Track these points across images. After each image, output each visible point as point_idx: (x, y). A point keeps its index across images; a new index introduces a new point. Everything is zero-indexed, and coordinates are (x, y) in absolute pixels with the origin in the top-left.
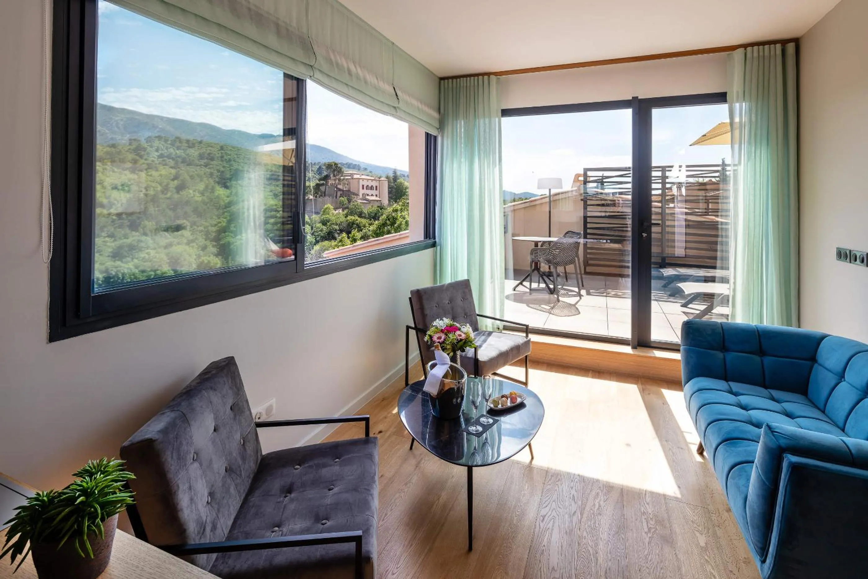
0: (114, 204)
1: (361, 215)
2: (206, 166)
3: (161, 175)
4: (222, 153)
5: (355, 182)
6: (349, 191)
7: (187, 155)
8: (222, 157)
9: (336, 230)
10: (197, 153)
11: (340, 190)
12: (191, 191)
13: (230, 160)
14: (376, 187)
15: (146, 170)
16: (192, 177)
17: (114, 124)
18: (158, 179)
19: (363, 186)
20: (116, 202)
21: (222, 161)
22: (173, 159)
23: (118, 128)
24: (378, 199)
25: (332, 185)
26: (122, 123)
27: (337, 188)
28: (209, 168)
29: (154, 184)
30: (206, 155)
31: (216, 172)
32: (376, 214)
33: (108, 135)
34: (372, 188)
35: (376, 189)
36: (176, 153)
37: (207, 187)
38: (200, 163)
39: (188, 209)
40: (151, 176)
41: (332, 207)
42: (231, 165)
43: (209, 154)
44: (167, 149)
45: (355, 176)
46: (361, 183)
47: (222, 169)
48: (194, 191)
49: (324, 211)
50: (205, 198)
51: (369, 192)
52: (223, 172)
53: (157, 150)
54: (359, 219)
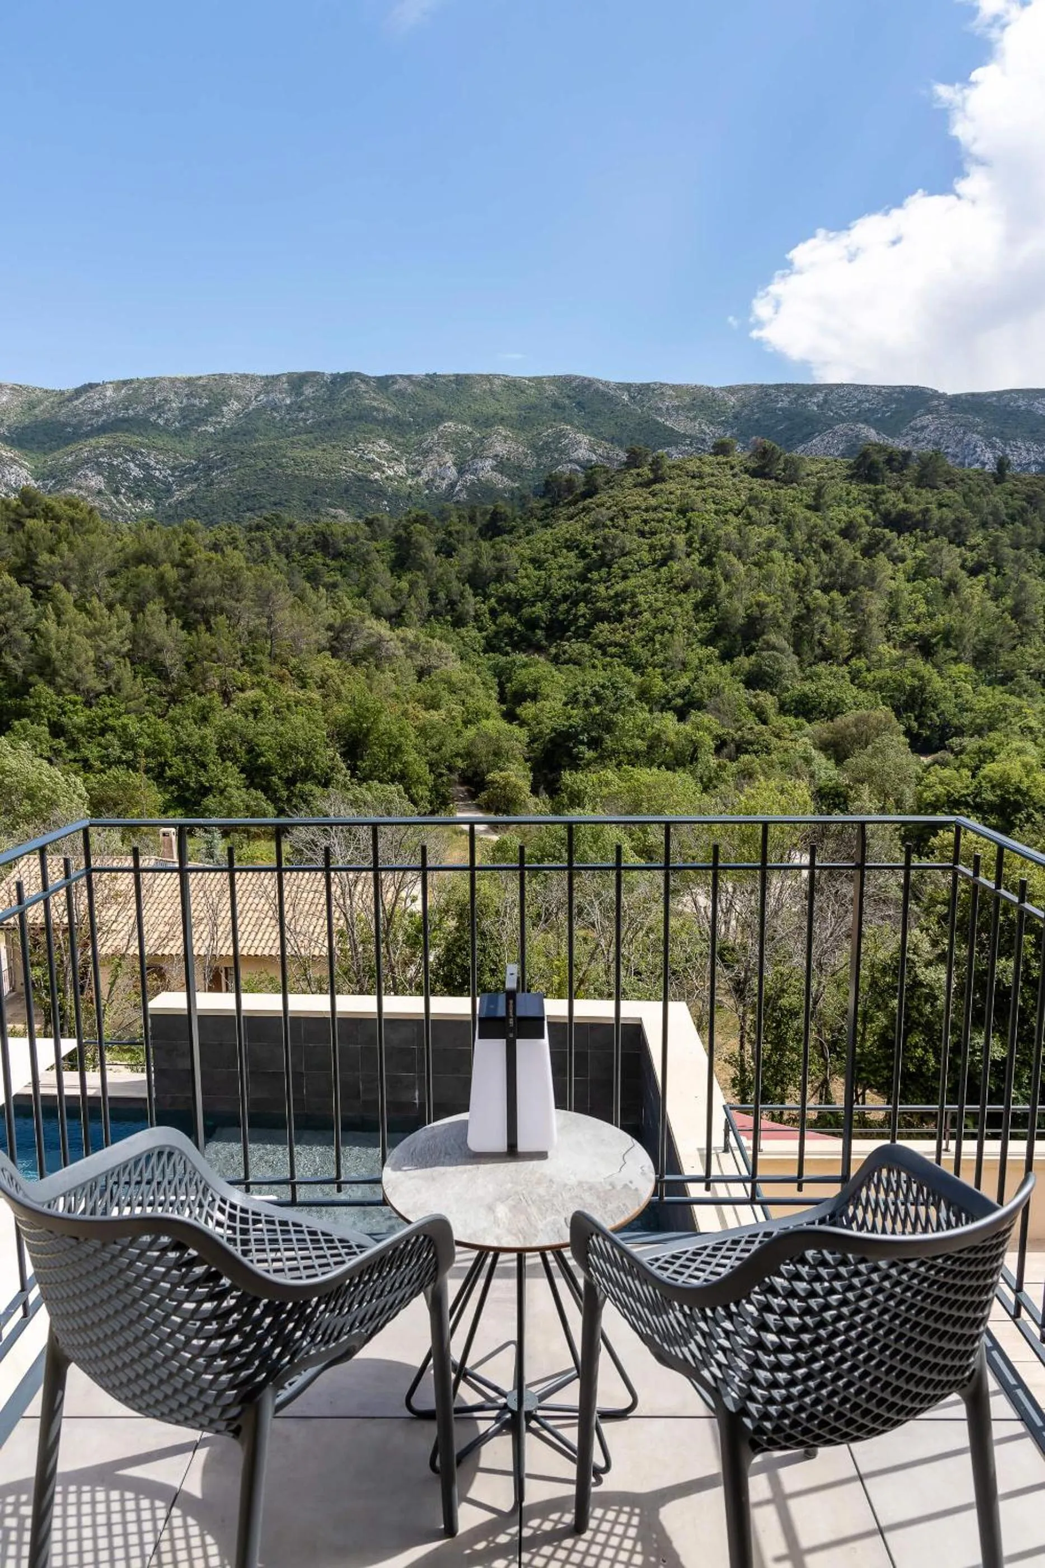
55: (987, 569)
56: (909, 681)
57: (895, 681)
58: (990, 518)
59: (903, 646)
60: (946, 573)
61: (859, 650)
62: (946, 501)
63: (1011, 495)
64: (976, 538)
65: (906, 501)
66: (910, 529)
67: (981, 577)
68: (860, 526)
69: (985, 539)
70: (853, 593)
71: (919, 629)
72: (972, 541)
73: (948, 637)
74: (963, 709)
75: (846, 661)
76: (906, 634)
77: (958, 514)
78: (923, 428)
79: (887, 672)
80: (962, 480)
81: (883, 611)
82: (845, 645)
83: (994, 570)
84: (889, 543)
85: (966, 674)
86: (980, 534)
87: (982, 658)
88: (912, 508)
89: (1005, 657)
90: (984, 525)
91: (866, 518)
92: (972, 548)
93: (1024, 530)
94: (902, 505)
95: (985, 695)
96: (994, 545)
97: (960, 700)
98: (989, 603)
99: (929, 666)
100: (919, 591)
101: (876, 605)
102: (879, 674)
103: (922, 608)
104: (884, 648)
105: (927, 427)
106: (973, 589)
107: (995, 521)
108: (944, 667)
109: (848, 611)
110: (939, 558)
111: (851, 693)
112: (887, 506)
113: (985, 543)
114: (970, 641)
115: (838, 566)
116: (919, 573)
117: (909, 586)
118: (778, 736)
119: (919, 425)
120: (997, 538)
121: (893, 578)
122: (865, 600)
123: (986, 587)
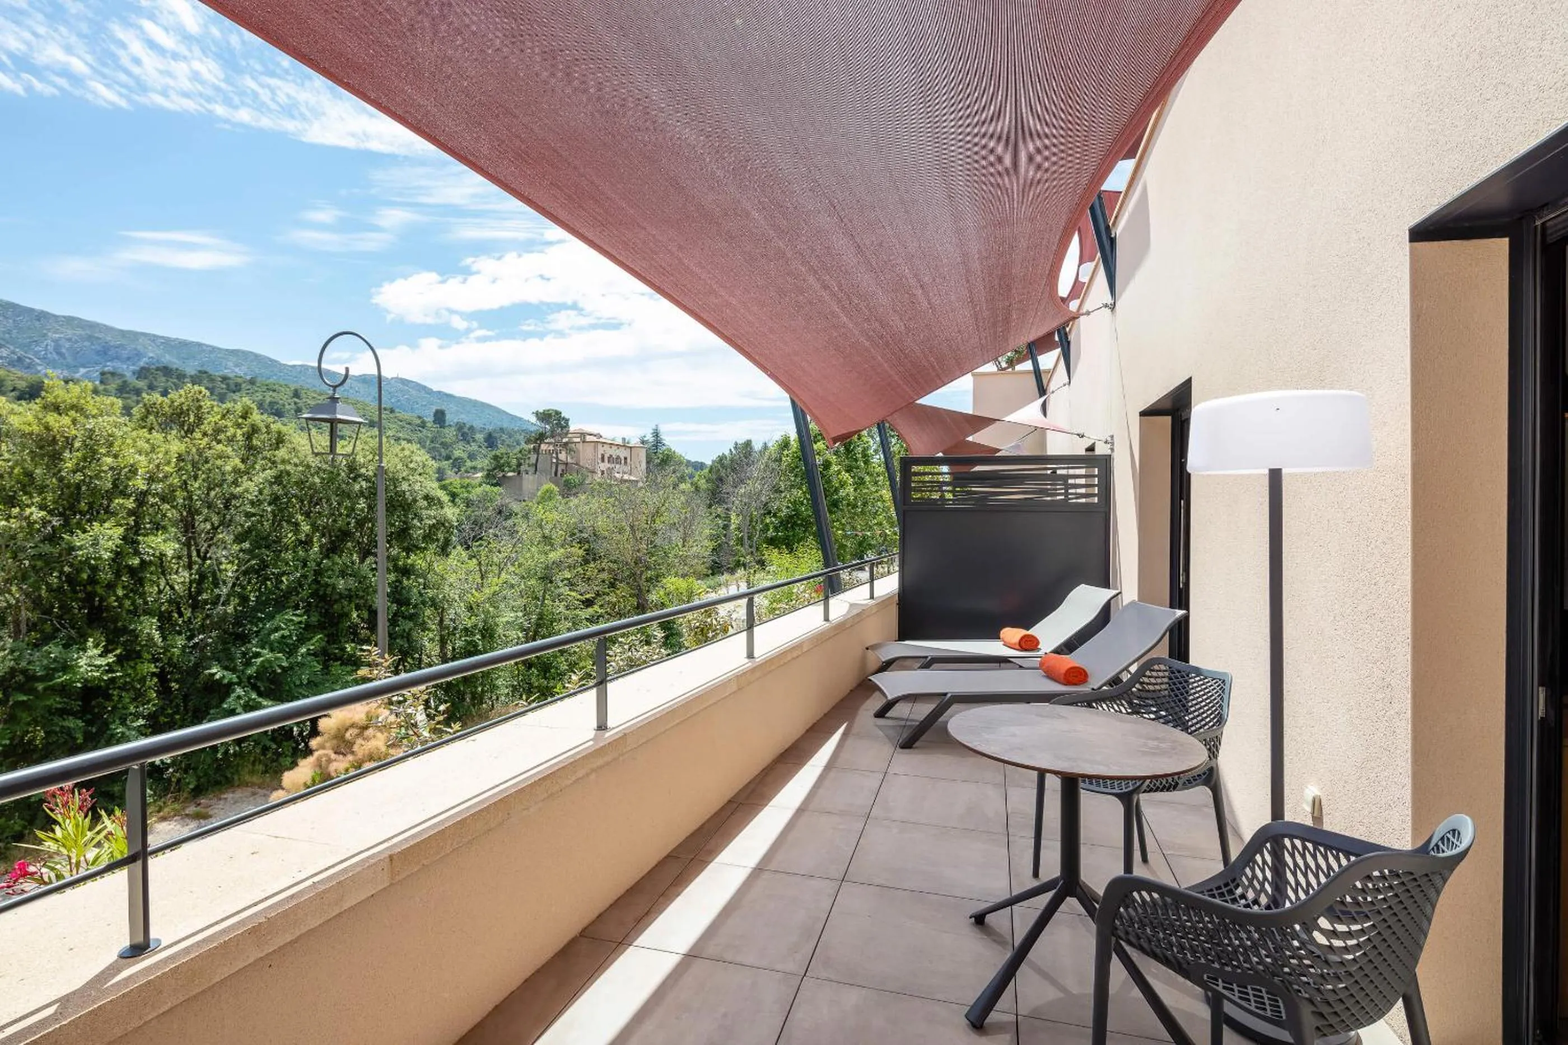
4: (295, 403)
5: (588, 448)
6: (576, 464)
8: (298, 410)
11: (560, 462)
14: (625, 458)
19: (602, 456)
27: (556, 458)
34: (617, 460)
41: (556, 490)
45: (589, 437)
46: (600, 450)
51: (614, 467)
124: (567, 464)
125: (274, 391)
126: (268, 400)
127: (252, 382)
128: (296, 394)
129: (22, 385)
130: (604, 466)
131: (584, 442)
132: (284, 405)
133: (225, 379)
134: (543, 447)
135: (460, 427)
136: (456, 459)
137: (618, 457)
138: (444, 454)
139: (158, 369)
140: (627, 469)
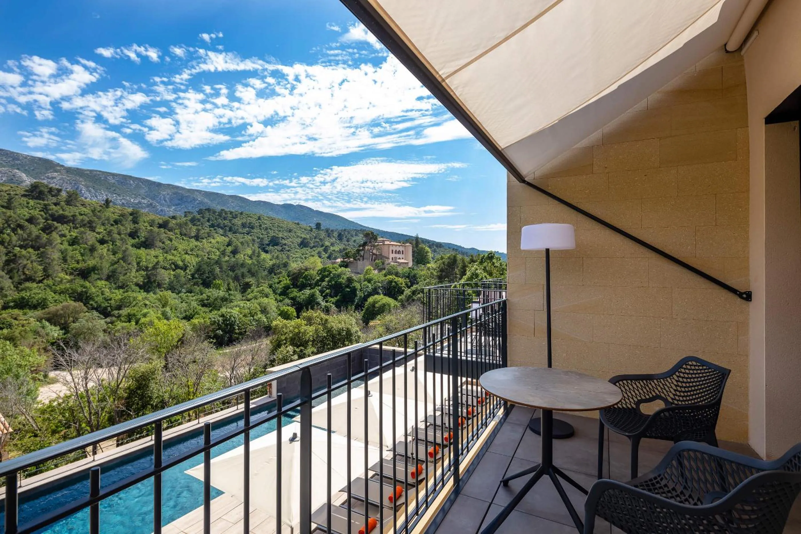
0: (188, 266)
1: (397, 274)
2: (248, 234)
3: (218, 242)
4: (259, 223)
5: (386, 247)
6: (381, 255)
7: (233, 224)
8: (260, 226)
9: (379, 287)
10: (240, 223)
11: (374, 254)
12: (242, 256)
13: (267, 229)
14: (403, 251)
15: (206, 238)
16: (242, 243)
17: (162, 198)
18: (216, 245)
19: (392, 251)
20: (189, 265)
21: (260, 229)
22: (222, 228)
23: (165, 201)
24: (406, 261)
25: (368, 250)
26: (168, 197)
27: (372, 252)
28: (251, 236)
29: (213, 250)
30: (247, 224)
31: (256, 238)
32: (409, 274)
33: (158, 207)
34: (399, 252)
35: (403, 253)
36: (224, 223)
37: (254, 252)
38: (243, 232)
39: (245, 270)
40: (210, 242)
41: (372, 268)
42: (268, 233)
43: (250, 223)
44: (216, 219)
45: (386, 243)
46: (391, 248)
47: (261, 236)
48: (244, 255)
49: (366, 272)
50: (254, 261)
51: (398, 256)
52: (262, 239)
53: (208, 221)
54: (396, 278)
55: (108, 243)
56: (79, 290)
57: (72, 289)
58: (106, 222)
59: (71, 274)
60: (90, 243)
61: (47, 276)
62: (83, 213)
63: (113, 213)
64: (100, 229)
65: (63, 210)
66: (67, 223)
67: (105, 245)
68: (38, 219)
69: (105, 230)
70: (42, 250)
71: (79, 266)
72: (98, 230)
73: (94, 269)
74: (107, 300)
75: (40, 282)
76: (72, 269)
77: (90, 218)
78: (53, 178)
79: (68, 285)
80: (89, 205)
81: (59, 258)
82: (40, 274)
83: (111, 243)
84: (56, 228)
85: (105, 285)
86: (103, 227)
87: (111, 277)
88: (66, 213)
89: (121, 278)
90: (103, 224)
91: (41, 215)
92: (99, 233)
93: (122, 228)
94: (61, 212)
95: (115, 293)
96: (109, 233)
97: (104, 296)
98: (111, 256)
99: (87, 282)
100: (76, 250)
101: (56, 255)
102: (62, 287)
103: (80, 258)
104: (62, 275)
105: (55, 178)
106: (103, 250)
107: (108, 223)
108: (95, 282)
109: (39, 258)
110: (84, 236)
111: (50, 295)
112: (53, 211)
113: (105, 232)
114: (106, 272)
115: (28, 236)
116: (73, 242)
117: (71, 248)
118: (16, 319)
119: (50, 176)
120: (111, 230)
121: (61, 244)
122: (49, 253)
123: (108, 250)
124: (376, 255)
125: (251, 217)
126: (248, 221)
127: (241, 213)
128: (259, 218)
129: (161, 222)
130: (394, 255)
131: (384, 245)
132: (254, 224)
133: (231, 213)
134: (366, 248)
135: (327, 231)
136: (326, 246)
137: (399, 251)
138: (321, 244)
139: (206, 210)
140: (403, 256)
